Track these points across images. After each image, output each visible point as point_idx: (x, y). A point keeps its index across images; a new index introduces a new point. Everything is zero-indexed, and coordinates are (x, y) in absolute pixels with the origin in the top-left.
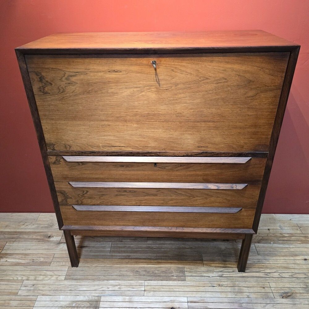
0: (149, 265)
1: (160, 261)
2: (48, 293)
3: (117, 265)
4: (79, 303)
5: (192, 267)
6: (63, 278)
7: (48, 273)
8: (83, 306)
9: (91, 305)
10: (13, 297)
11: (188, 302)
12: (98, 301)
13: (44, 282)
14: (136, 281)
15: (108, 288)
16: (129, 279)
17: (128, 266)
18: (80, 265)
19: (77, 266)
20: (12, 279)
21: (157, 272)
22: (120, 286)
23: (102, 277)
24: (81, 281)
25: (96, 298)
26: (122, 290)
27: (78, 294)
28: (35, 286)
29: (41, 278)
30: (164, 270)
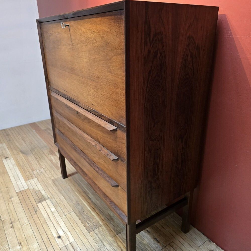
0: (89, 206)
1: (97, 210)
2: (40, 180)
3: (77, 193)
4: (40, 193)
5: (106, 231)
6: (52, 178)
7: (53, 172)
8: (38, 196)
9: (41, 198)
10: (31, 171)
11: (71, 243)
12: (45, 200)
13: (46, 174)
14: (70, 207)
15: (57, 198)
16: (70, 204)
17: (80, 198)
18: (66, 179)
19: (64, 178)
20: (41, 164)
21: (85, 213)
22: (62, 202)
23: (63, 192)
24: (55, 185)
25: (47, 198)
26: (59, 205)
27: (45, 190)
28: (42, 173)
29: (48, 172)
30: (90, 216)
